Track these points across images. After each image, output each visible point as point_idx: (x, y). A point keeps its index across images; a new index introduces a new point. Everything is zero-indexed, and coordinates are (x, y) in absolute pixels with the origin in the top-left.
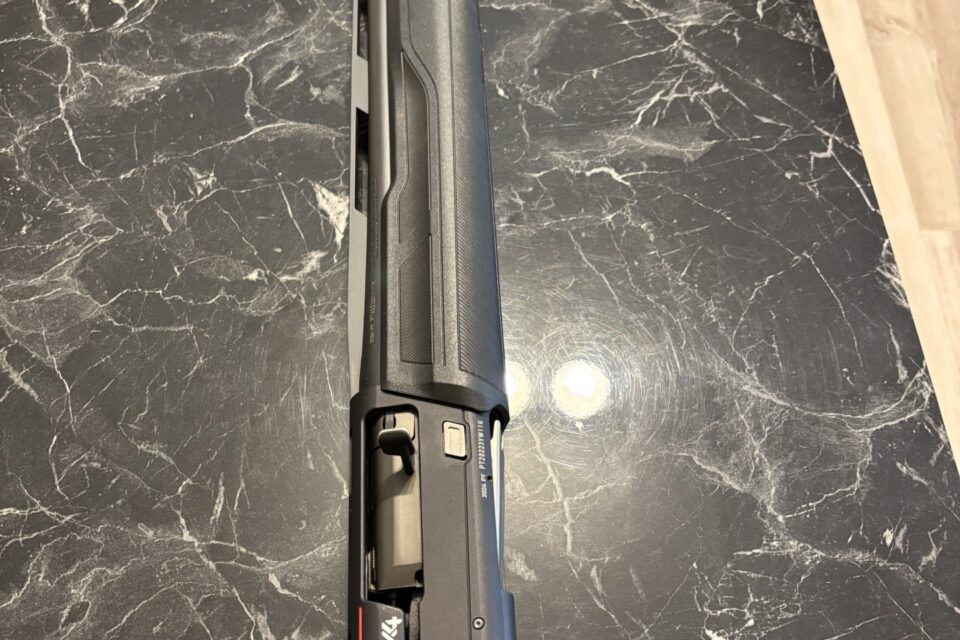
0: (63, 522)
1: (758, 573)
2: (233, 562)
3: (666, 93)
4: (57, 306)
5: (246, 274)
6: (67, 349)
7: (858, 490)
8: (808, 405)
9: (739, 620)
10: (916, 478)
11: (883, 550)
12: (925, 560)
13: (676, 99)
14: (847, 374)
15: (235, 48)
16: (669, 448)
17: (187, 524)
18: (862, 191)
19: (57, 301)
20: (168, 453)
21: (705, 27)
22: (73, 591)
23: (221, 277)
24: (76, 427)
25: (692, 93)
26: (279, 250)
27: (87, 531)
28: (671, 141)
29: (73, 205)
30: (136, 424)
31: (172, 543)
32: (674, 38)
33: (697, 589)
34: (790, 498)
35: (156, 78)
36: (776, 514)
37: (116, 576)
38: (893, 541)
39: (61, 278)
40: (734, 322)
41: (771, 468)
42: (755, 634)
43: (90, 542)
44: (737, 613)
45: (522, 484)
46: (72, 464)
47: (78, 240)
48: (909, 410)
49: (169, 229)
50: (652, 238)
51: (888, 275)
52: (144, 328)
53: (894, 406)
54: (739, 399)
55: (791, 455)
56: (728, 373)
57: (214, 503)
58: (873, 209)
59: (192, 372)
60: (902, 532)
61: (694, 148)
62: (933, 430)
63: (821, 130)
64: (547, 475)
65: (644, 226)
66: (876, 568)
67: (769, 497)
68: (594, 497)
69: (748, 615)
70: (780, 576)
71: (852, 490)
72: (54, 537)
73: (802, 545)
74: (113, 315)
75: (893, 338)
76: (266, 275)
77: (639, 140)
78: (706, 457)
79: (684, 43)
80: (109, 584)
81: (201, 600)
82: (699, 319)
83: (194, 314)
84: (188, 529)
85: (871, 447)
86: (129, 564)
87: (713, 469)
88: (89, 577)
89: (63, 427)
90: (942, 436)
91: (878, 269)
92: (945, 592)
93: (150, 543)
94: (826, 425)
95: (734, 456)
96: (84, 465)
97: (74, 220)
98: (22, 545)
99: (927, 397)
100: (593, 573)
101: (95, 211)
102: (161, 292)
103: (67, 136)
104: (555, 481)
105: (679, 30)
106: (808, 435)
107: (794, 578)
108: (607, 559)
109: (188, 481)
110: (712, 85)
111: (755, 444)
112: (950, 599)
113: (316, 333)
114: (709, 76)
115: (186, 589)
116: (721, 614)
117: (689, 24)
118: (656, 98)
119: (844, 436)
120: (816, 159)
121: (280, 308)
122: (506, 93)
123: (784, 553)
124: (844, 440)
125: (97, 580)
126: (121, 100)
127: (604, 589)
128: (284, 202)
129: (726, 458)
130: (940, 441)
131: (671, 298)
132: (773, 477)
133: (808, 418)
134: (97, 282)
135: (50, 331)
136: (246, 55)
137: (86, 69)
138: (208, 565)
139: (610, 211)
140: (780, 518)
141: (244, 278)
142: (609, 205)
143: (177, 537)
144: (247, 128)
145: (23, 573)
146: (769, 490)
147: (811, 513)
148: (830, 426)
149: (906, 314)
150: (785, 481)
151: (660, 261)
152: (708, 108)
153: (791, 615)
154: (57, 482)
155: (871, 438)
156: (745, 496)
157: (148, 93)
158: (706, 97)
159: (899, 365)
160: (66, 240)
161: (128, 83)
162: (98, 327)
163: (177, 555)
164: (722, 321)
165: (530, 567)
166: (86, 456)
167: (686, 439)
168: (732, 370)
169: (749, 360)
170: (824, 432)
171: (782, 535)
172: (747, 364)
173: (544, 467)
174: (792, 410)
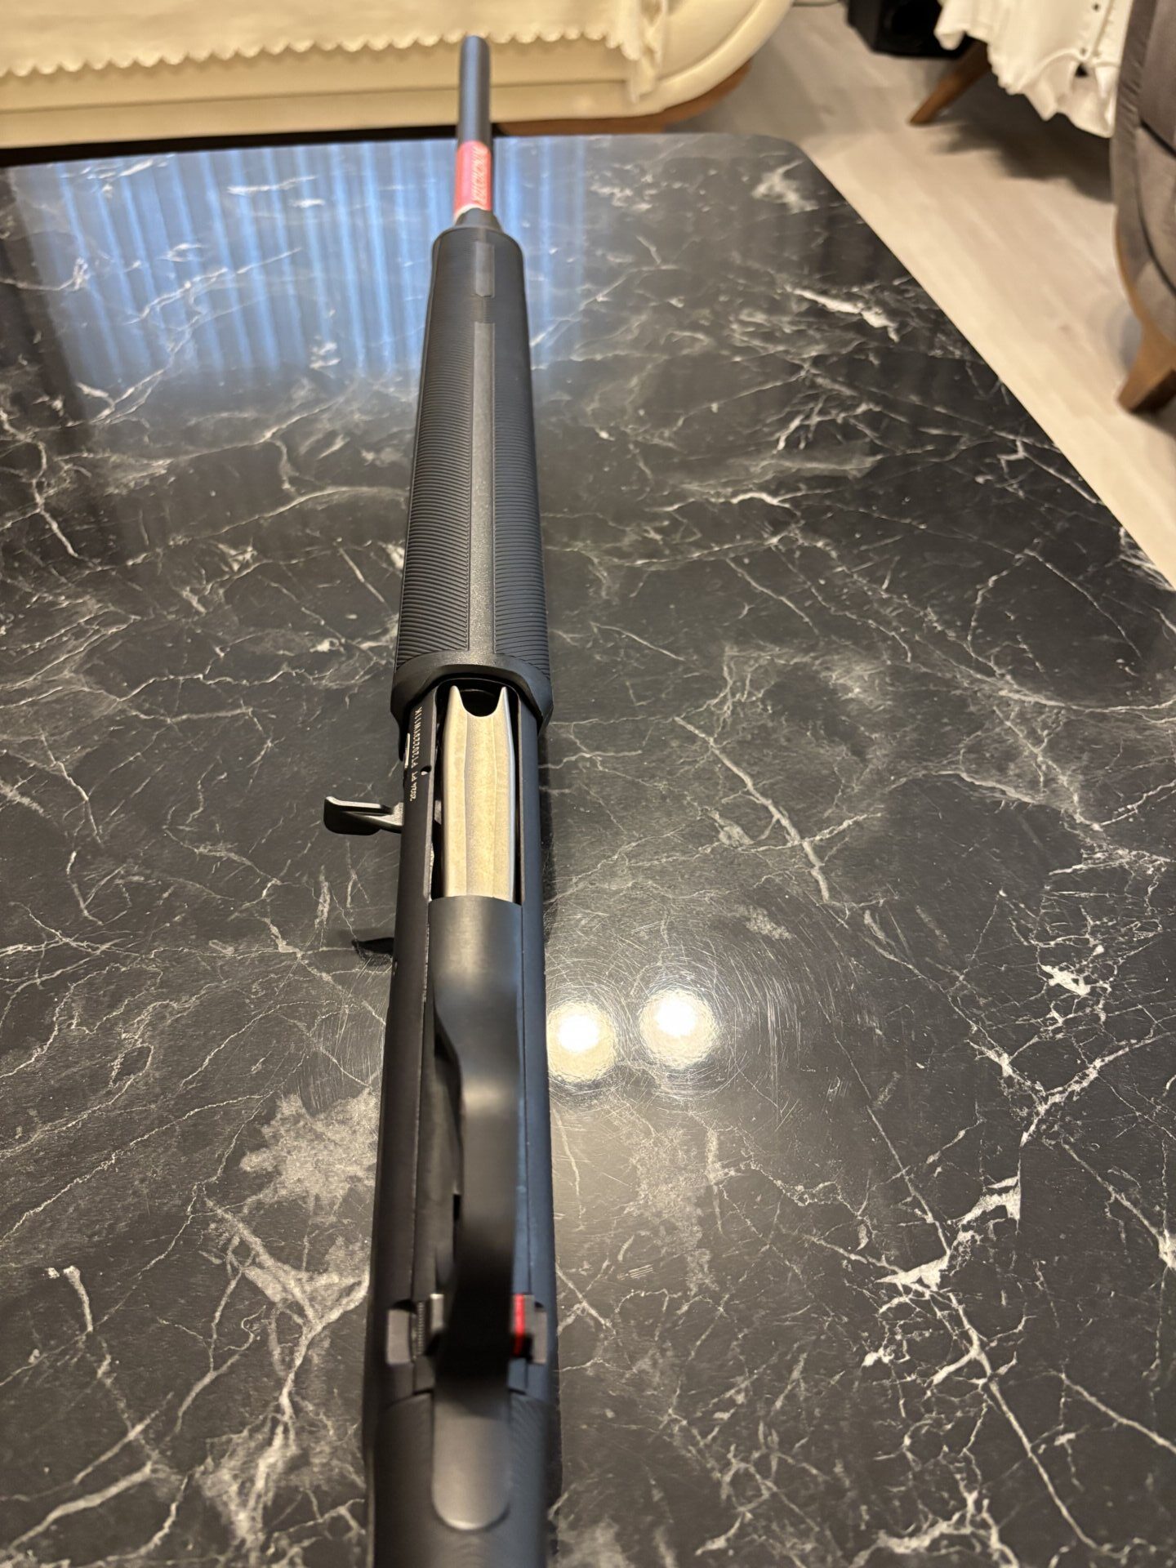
0: (98, 952)
1: (1089, 890)
2: (357, 971)
3: (808, 417)
4: (58, 707)
5: (314, 646)
6: (79, 752)
8: (1086, 703)
9: (1083, 950)
13: (820, 423)
14: (1124, 665)
15: (260, 425)
16: (925, 768)
17: (280, 932)
18: (1073, 485)
19: (57, 701)
20: (241, 852)
21: (831, 355)
22: (123, 1036)
23: (281, 652)
24: (102, 838)
25: (838, 415)
26: (353, 617)
27: (136, 958)
28: (826, 460)
29: (67, 598)
30: (188, 825)
31: (262, 958)
32: (799, 368)
33: (1014, 920)
34: (1100, 803)
35: (161, 462)
36: (1088, 822)
37: (185, 1009)
39: (61, 676)
40: (966, 627)
41: (1064, 774)
42: (1110, 963)
43: (141, 972)
44: (1077, 941)
45: (741, 832)
46: (103, 883)
47: (80, 633)
49: (202, 609)
50: (834, 554)
51: (1137, 562)
52: (184, 717)
54: (998, 706)
55: (1085, 756)
56: (974, 681)
57: (317, 903)
58: (1094, 501)
59: (259, 758)
61: (857, 466)
63: (1003, 434)
64: (772, 816)
65: (820, 544)
67: (1073, 804)
68: (842, 834)
69: (1092, 942)
70: (1120, 891)
72: (86, 973)
73: (1134, 853)
74: (139, 708)
75: (1167, 623)
76: (341, 644)
77: (787, 464)
78: (976, 772)
79: (814, 371)
80: (177, 1020)
81: (317, 1022)
82: (920, 629)
83: (250, 696)
84: (284, 938)
86: (203, 992)
87: (990, 784)
88: (145, 1016)
89: (84, 840)
91: (1122, 557)
93: (233, 960)
94: (1117, 720)
95: (1012, 766)
96: (118, 881)
97: (70, 614)
98: (41, 988)
100: (868, 919)
101: (99, 601)
102: (201, 676)
103: (51, 529)
104: (785, 822)
105: (804, 360)
106: (1101, 734)
107: (1139, 889)
108: (882, 901)
109: (275, 881)
110: (858, 405)
111: (1036, 750)
114: (853, 397)
115: (292, 1012)
116: (1057, 944)
117: (814, 354)
118: (796, 423)
119: (1145, 730)
120: (1009, 462)
121: (367, 677)
122: (610, 435)
123: (1116, 864)
124: (1147, 733)
125: (159, 1016)
126: (117, 487)
127: (887, 935)
128: (351, 568)
129: (1002, 770)
131: (877, 612)
132: (1071, 783)
133: (1092, 715)
134: (112, 675)
135: (52, 735)
136: (274, 430)
137: (67, 462)
138: (321, 977)
139: (774, 534)
140: (1096, 827)
141: (312, 650)
142: (770, 528)
143: (270, 950)
144: (288, 498)
145: (47, 1021)
146: (1070, 798)
147: (1133, 816)
148: (1123, 721)
149: (1173, 598)
150: (1086, 786)
151: (852, 576)
152: (861, 427)
153: (1151, 935)
154: (82, 905)
156: (1041, 808)
157: (152, 478)
158: (856, 417)
160: (62, 635)
161: (125, 471)
162: (119, 723)
163: (271, 972)
164: (949, 628)
165: (778, 924)
166: (121, 870)
167: (945, 755)
168: (979, 676)
169: (997, 663)
170: (1119, 727)
171: (1105, 845)
172: (995, 668)
173: (766, 808)
174: (1069, 709)
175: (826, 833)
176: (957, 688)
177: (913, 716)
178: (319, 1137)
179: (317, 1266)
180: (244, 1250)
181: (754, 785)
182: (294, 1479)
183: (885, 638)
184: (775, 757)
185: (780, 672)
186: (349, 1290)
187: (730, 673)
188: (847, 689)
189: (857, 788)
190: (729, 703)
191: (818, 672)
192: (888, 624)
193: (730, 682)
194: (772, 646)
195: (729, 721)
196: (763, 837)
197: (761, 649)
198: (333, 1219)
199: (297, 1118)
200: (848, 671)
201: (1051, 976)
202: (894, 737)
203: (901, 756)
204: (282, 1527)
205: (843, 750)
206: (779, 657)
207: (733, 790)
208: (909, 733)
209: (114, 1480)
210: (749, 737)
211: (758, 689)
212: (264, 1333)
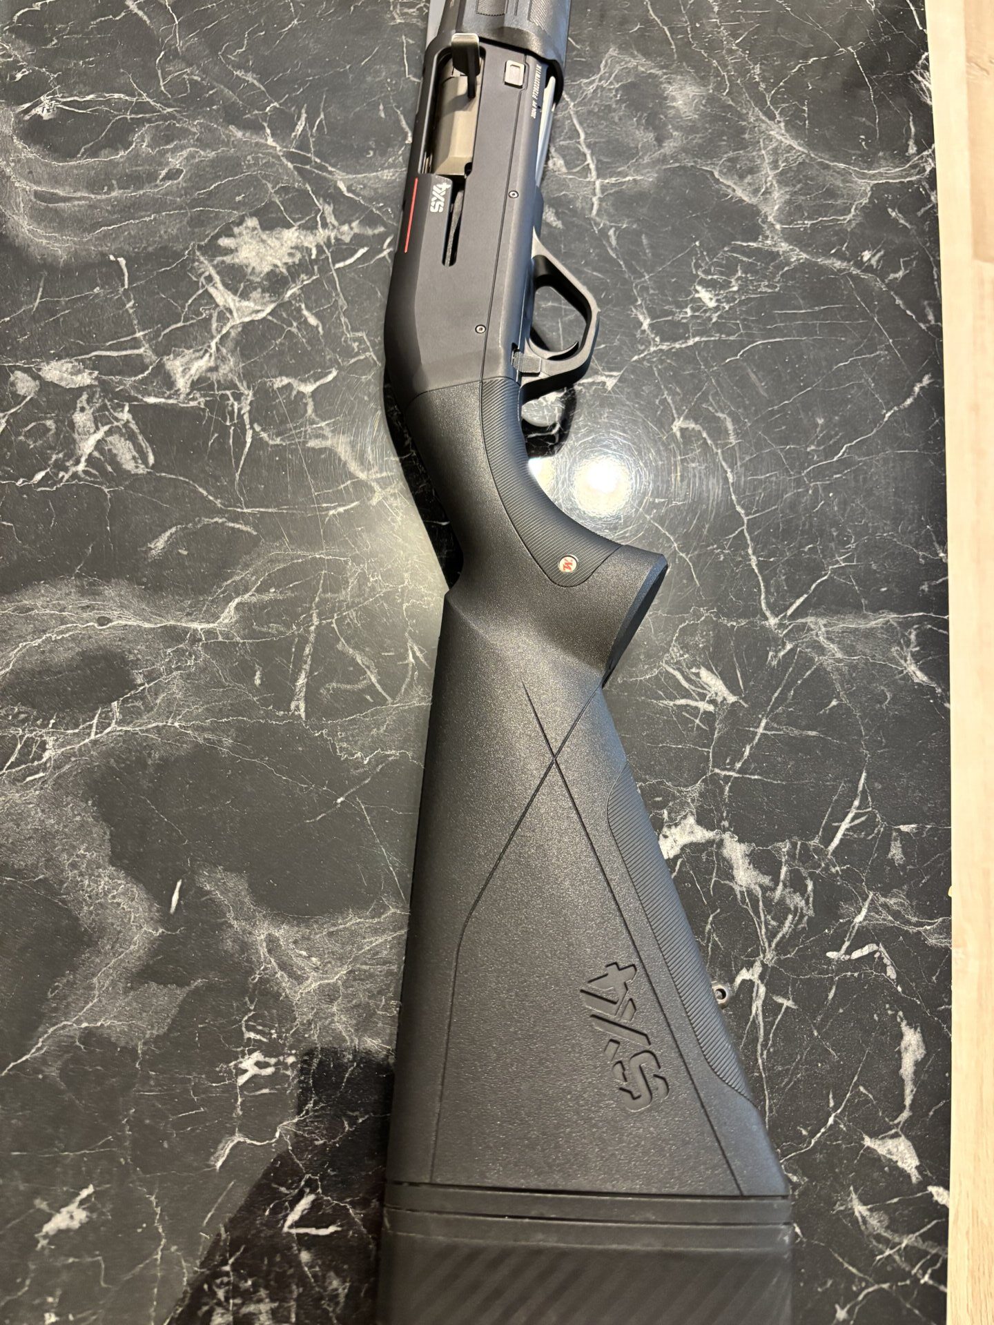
0: (165, 111)
1: (749, 258)
2: (308, 167)
7: (850, 221)
8: (822, 155)
9: (727, 284)
10: (902, 221)
11: (859, 264)
12: (892, 276)
14: (863, 140)
16: (695, 162)
17: (271, 133)
18: (914, 13)
20: (260, 81)
22: (170, 160)
24: (181, 48)
27: (185, 122)
30: (235, 56)
31: (257, 144)
33: (696, 259)
34: (790, 215)
36: (775, 222)
37: (208, 157)
38: (870, 259)
40: (775, 84)
41: (779, 192)
42: (736, 296)
43: (187, 130)
44: (725, 280)
45: (563, 164)
46: (176, 74)
48: (911, 175)
50: (716, 9)
51: (920, 78)
53: (898, 169)
54: (764, 139)
55: (799, 186)
56: (758, 120)
57: (296, 124)
59: (287, 29)
60: (879, 255)
62: (926, 193)
64: (586, 160)
66: (850, 275)
68: (623, 183)
69: (734, 283)
70: (768, 264)
71: (844, 219)
72: (156, 121)
73: (791, 247)
75: (911, 123)
78: (725, 174)
80: (201, 161)
81: (278, 186)
82: (744, 76)
84: (272, 137)
85: (869, 194)
86: (219, 151)
87: (729, 183)
88: (185, 153)
89: (170, 46)
90: (933, 198)
91: (913, 72)
92: (902, 298)
93: (240, 140)
94: (835, 171)
95: (749, 177)
96: (186, 76)
98: (129, 121)
99: (928, 169)
100: (611, 232)
104: (592, 167)
106: (818, 176)
107: (779, 267)
108: (625, 225)
109: (276, 104)
111: (770, 173)
112: (905, 303)
113: (398, 21)
115: (266, 177)
116: (712, 278)
119: (848, 182)
123: (775, 249)
124: (848, 184)
125: (191, 156)
127: (618, 244)
129: (742, 177)
130: (930, 201)
131: (723, 57)
132: (779, 198)
133: (821, 164)
138: (287, 164)
140: (778, 227)
143: (262, 141)
145: (130, 139)
146: (773, 206)
147: (805, 227)
148: (838, 173)
149: (928, 110)
150: (789, 202)
151: (720, 28)
153: (770, 291)
154: (162, 84)
155: (872, 188)
156: (751, 206)
159: (911, 143)
163: (260, 153)
164: (763, 81)
165: (558, 219)
166: (188, 70)
167: (711, 159)
168: (764, 118)
169: (780, 114)
170: (832, 176)
171: (776, 238)
172: (778, 116)
173: (585, 155)
174: (808, 155)
175: (613, 180)
176: (744, 120)
177: (706, 129)
178: (263, 241)
179: (244, 296)
180: (209, 279)
181: (585, 139)
182: (209, 374)
183: (718, 75)
184: (606, 126)
185: (638, 75)
186: (258, 312)
187: (605, 66)
188: (674, 99)
189: (646, 160)
190: (595, 85)
191: (661, 83)
192: (725, 66)
193: (602, 71)
194: (640, 56)
195: (589, 96)
196: (575, 170)
197: (634, 57)
198: (258, 280)
199: (254, 229)
200: (681, 89)
201: (697, 292)
202: (687, 138)
203: (684, 150)
204: (199, 390)
205: (651, 136)
206: (643, 65)
207: (570, 138)
208: (697, 139)
209: (126, 349)
210: (596, 110)
211: (618, 82)
212: (211, 316)
